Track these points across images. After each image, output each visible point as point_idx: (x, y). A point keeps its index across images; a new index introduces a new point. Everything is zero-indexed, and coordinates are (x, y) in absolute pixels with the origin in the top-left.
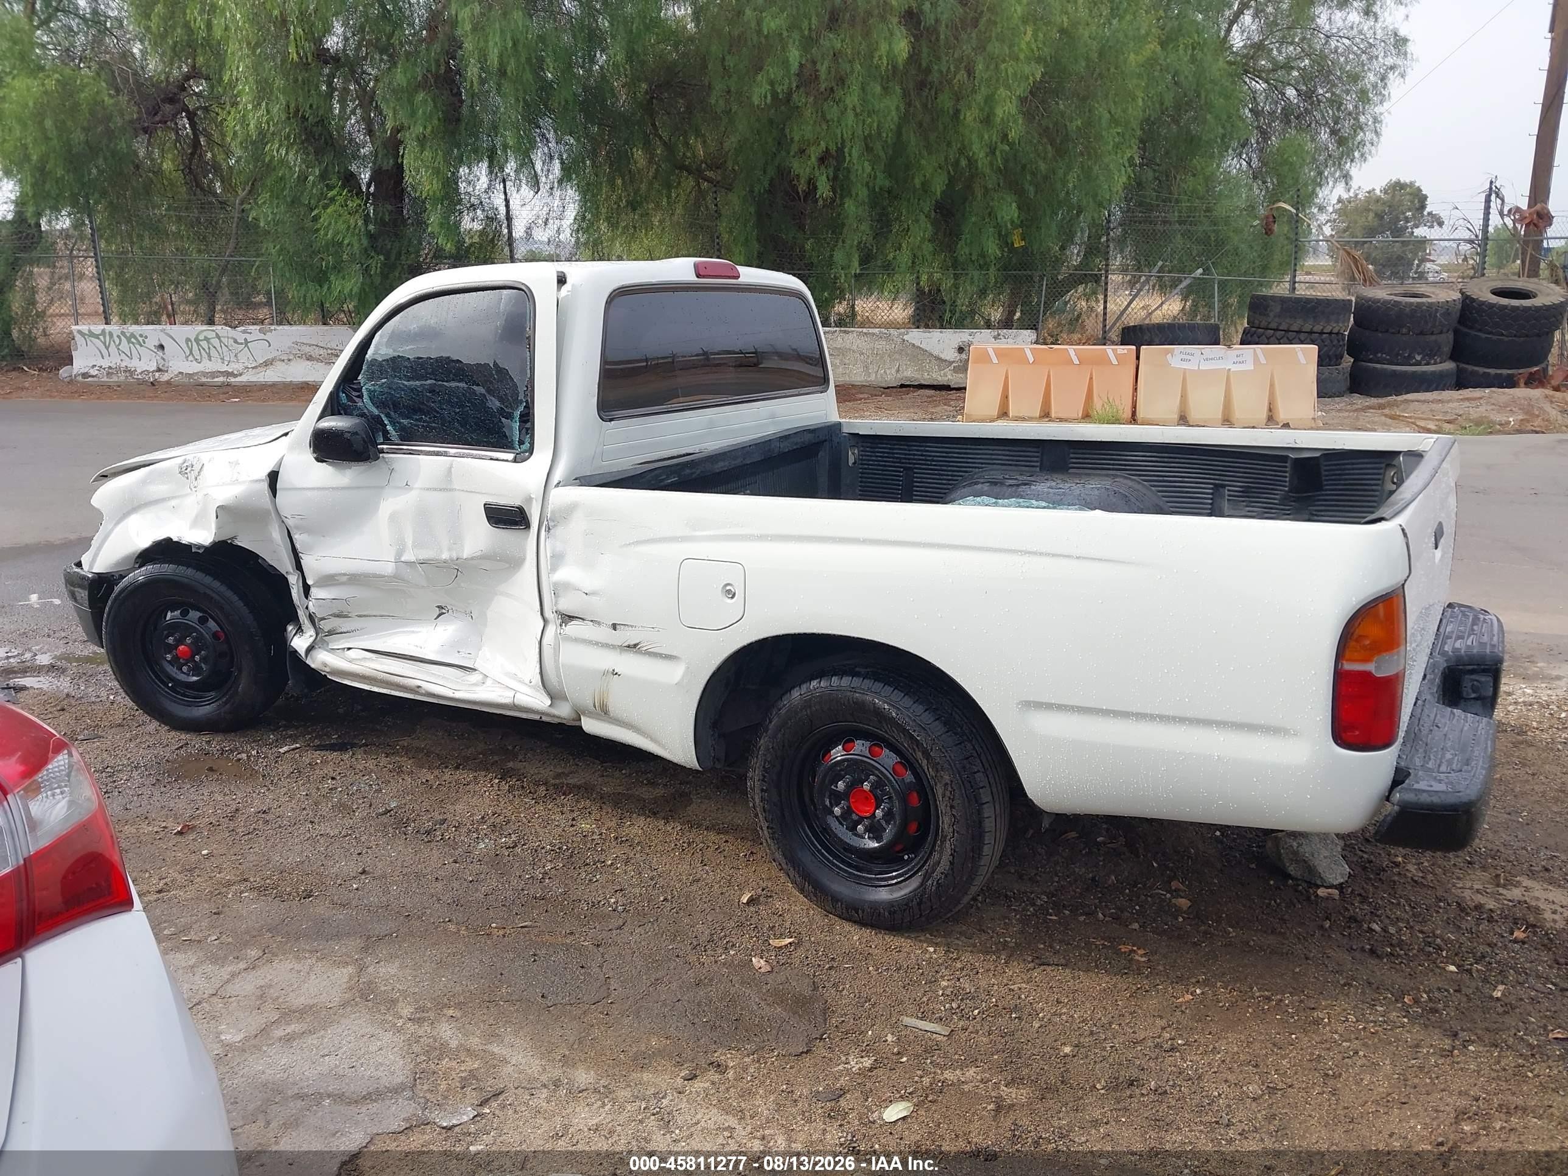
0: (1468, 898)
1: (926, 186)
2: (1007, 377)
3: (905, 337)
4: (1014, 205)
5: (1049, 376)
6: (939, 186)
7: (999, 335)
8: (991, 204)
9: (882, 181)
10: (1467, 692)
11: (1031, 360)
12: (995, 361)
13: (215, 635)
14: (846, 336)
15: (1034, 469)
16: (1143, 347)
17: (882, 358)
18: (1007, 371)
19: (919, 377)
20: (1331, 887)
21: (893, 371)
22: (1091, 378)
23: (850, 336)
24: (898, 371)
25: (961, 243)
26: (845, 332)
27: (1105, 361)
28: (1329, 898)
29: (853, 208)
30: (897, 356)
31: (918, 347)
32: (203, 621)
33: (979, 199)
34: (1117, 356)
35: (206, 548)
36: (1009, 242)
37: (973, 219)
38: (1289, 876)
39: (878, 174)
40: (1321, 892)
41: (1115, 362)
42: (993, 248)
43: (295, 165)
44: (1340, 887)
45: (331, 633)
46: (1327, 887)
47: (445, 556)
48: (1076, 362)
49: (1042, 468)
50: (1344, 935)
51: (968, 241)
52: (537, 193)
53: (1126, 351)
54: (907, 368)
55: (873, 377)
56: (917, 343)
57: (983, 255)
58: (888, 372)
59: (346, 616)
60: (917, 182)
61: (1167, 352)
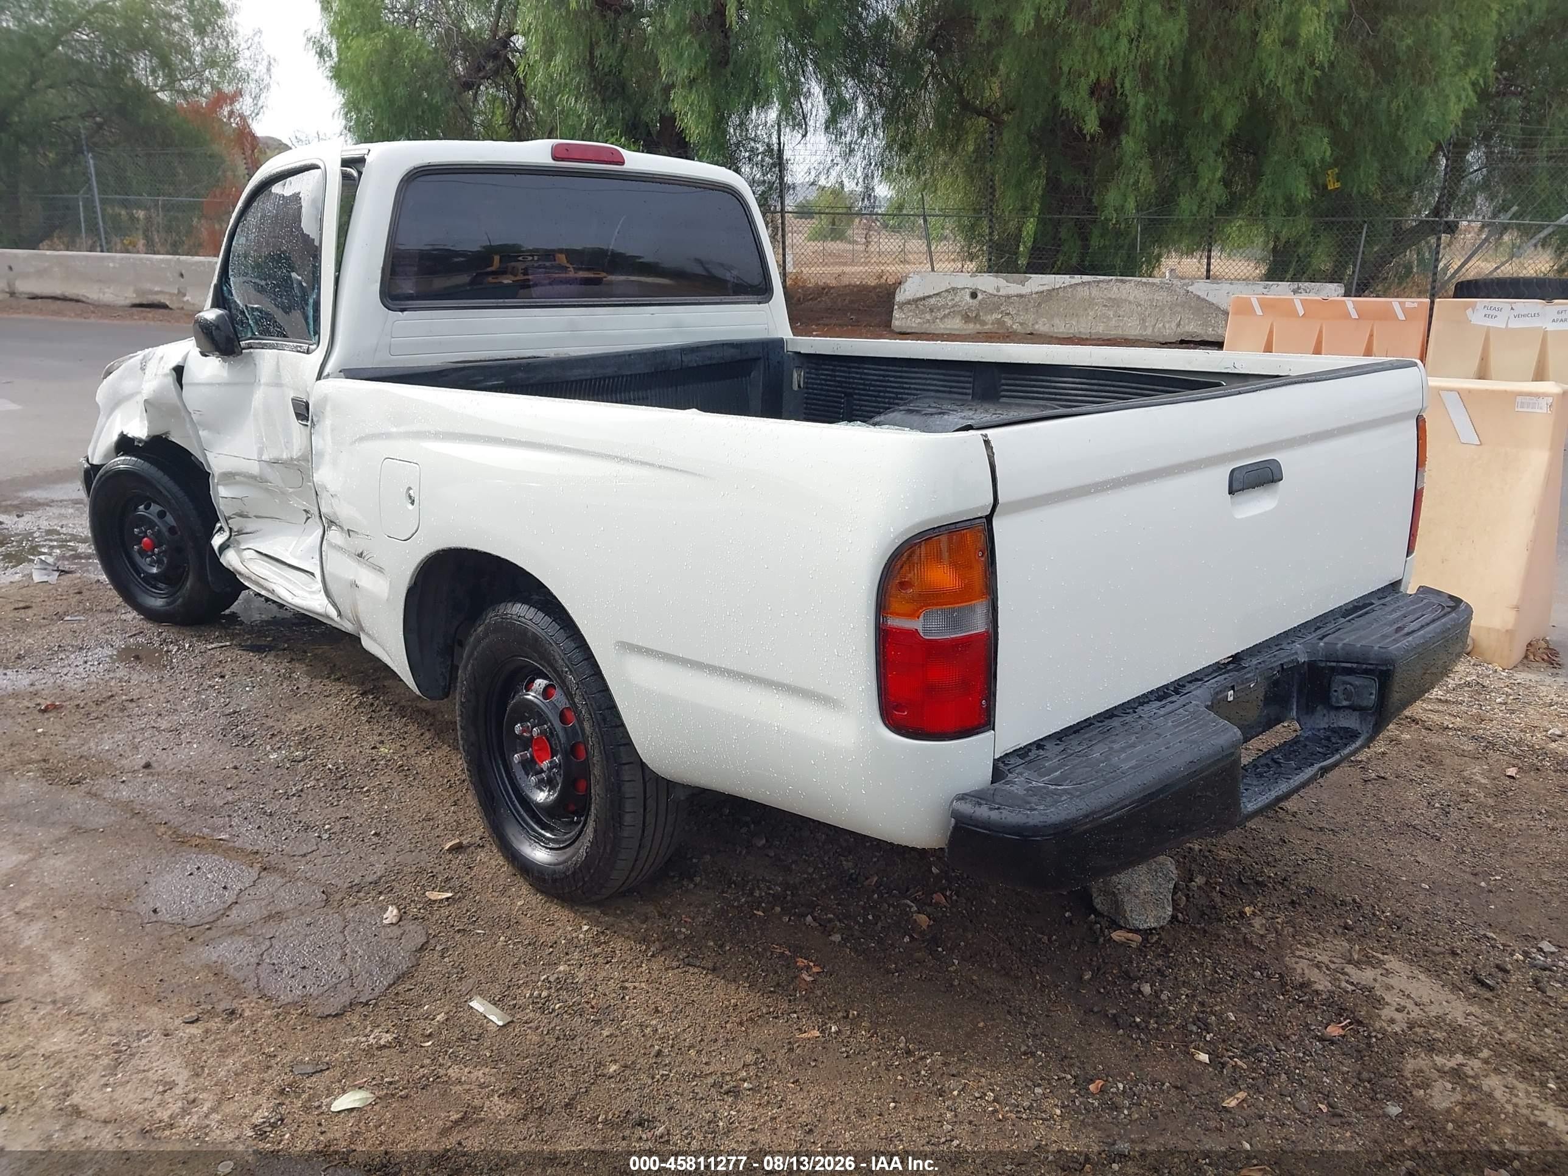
0: (1299, 971)
1: (1216, 119)
2: (1271, 332)
3: (1190, 288)
4: (1326, 140)
5: (1321, 332)
6: (1230, 121)
7: (1299, 288)
8: (1298, 139)
9: (1165, 114)
10: (1337, 698)
11: (1301, 313)
12: (1259, 312)
13: (172, 530)
14: (1123, 286)
15: (965, 397)
16: (1437, 300)
17: (1162, 310)
18: (1272, 325)
19: (1203, 332)
20: (1137, 931)
21: (1173, 325)
22: (1371, 335)
23: (1127, 285)
24: (1178, 325)
25: (1263, 185)
26: (1122, 281)
27: (1388, 315)
28: (1125, 945)
29: (1132, 144)
30: (1179, 309)
31: (1204, 300)
32: (161, 515)
33: (1283, 133)
34: (1404, 310)
35: (146, 442)
36: (1320, 182)
37: (1276, 158)
38: (1094, 911)
39: (1160, 108)
40: (1117, 936)
41: (1401, 317)
42: (1303, 192)
43: (582, 113)
44: (1147, 933)
45: (240, 533)
46: (1130, 931)
47: (285, 456)
48: (1355, 315)
49: (974, 396)
50: (1100, 992)
51: (1270, 183)
52: (804, 136)
53: (1416, 305)
54: (1189, 323)
55: (1149, 332)
56: (1203, 295)
57: (1289, 199)
58: (1167, 326)
59: (247, 517)
60: (1206, 117)
61: (1467, 307)
